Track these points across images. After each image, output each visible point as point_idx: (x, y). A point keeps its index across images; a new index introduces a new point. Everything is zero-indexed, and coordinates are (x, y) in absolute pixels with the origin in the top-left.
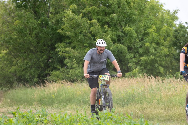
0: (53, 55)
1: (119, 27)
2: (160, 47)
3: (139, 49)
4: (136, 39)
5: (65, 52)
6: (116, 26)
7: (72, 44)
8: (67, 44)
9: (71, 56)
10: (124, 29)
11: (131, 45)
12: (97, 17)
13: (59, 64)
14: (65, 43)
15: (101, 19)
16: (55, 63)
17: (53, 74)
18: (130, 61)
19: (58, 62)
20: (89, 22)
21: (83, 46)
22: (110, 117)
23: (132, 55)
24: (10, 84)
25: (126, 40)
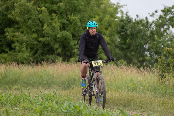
0: (2, 39)
1: (64, 16)
4: (80, 28)
5: (13, 36)
6: (62, 14)
7: (20, 29)
8: (15, 29)
9: (19, 41)
10: (70, 18)
11: (75, 33)
12: (44, 5)
13: (7, 47)
14: (14, 28)
15: (48, 7)
16: (4, 46)
17: (2, 56)
18: (74, 47)
19: (6, 45)
20: (39, 9)
21: (31, 32)
22: (52, 98)
23: (76, 42)
25: (71, 27)
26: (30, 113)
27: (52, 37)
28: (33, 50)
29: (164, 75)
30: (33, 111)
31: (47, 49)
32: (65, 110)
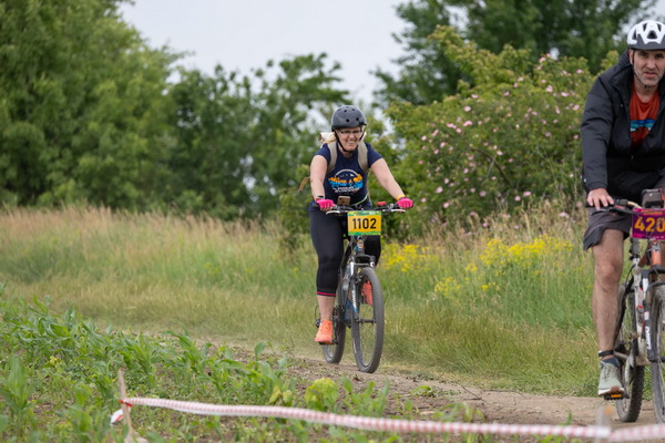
1: (21, 80)
2: (125, 133)
3: (73, 137)
4: (66, 112)
6: (15, 76)
10: (35, 86)
11: (53, 126)
18: (50, 166)
23: (55, 151)
25: (40, 111)
29: (295, 239)
32: (28, 337)
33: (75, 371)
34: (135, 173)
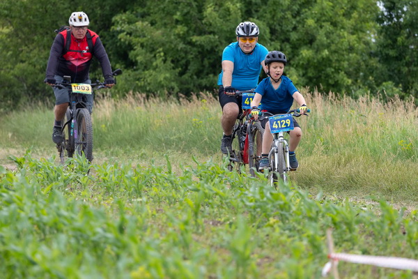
2: (337, 30)
3: (291, 34)
4: (287, 13)
5: (129, 32)
7: (148, 17)
9: (145, 44)
11: (275, 23)
19: (117, 56)
21: (171, 22)
22: (220, 175)
24: (13, 99)
25: (265, 11)
26: (171, 210)
27: (223, 34)
28: (177, 67)
30: (177, 205)
31: (209, 63)
32: (251, 201)
33: (290, 230)
34: (345, 64)
